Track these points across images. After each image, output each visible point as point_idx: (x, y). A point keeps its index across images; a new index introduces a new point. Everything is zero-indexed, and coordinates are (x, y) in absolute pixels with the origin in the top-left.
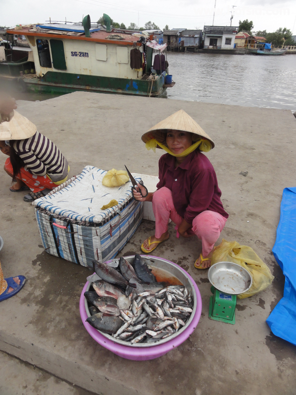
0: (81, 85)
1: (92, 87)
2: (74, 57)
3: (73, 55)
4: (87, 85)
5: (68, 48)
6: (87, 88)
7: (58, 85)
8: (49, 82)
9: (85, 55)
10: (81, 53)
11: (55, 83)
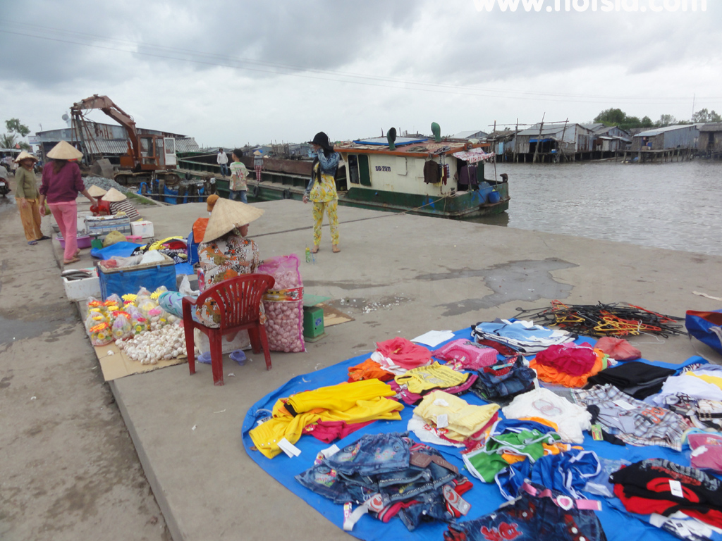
0: (379, 202)
1: (389, 204)
2: (379, 171)
3: (377, 170)
4: (384, 203)
5: (373, 163)
6: (385, 205)
7: (358, 202)
8: (352, 199)
9: (387, 169)
10: (384, 167)
11: (357, 200)
